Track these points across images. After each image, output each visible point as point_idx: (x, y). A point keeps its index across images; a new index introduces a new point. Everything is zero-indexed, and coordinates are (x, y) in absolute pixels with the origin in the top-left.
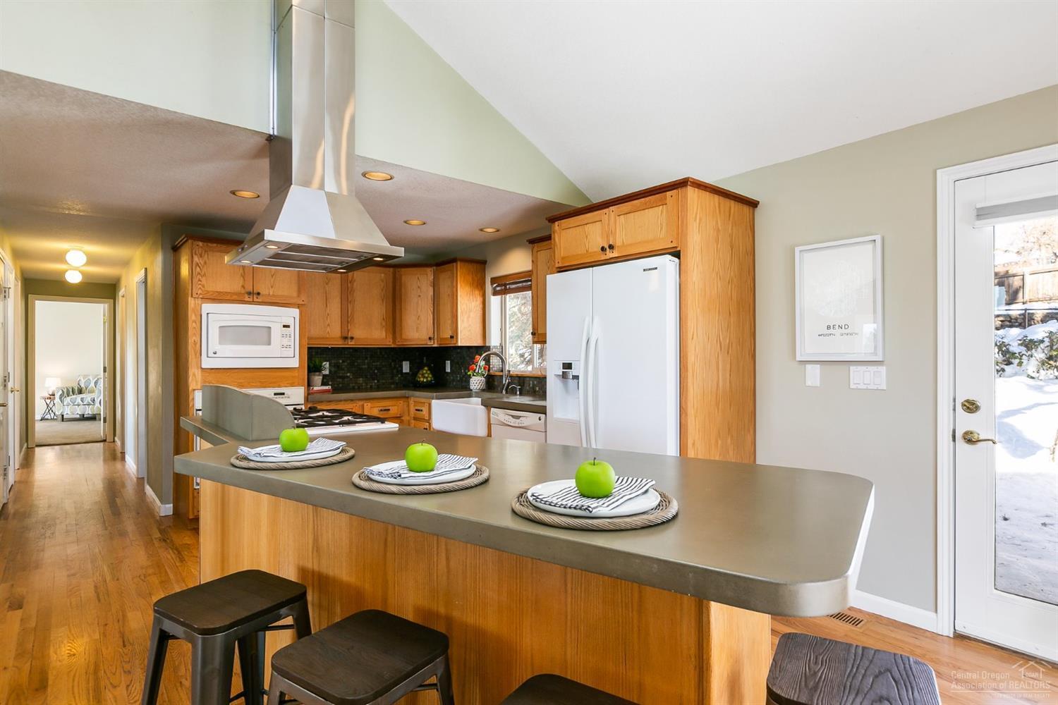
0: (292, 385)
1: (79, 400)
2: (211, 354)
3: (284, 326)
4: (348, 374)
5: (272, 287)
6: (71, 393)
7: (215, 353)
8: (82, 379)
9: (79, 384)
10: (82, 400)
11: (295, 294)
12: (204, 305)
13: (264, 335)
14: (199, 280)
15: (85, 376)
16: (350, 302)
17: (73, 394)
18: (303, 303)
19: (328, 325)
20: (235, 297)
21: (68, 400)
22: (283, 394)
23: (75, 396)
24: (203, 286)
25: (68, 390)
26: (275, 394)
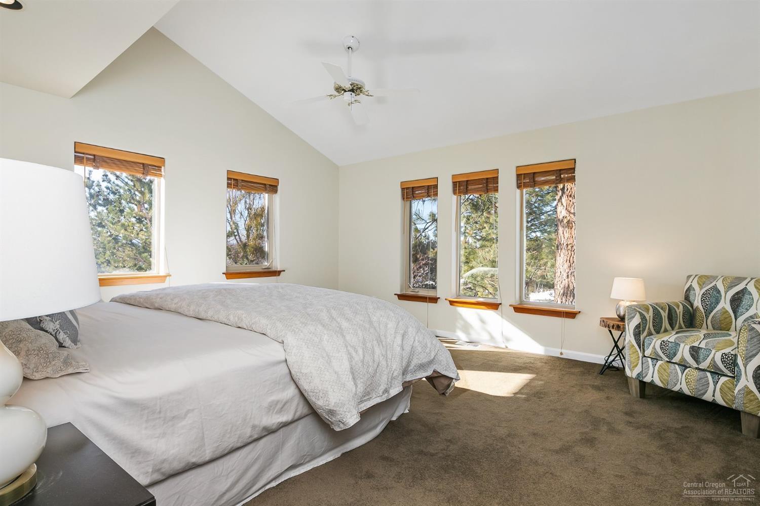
1: (684, 352)
6: (666, 323)
8: (695, 285)
9: (687, 298)
10: (695, 352)
15: (703, 279)
17: (672, 326)
21: (655, 343)
23: (672, 337)
25: (657, 316)
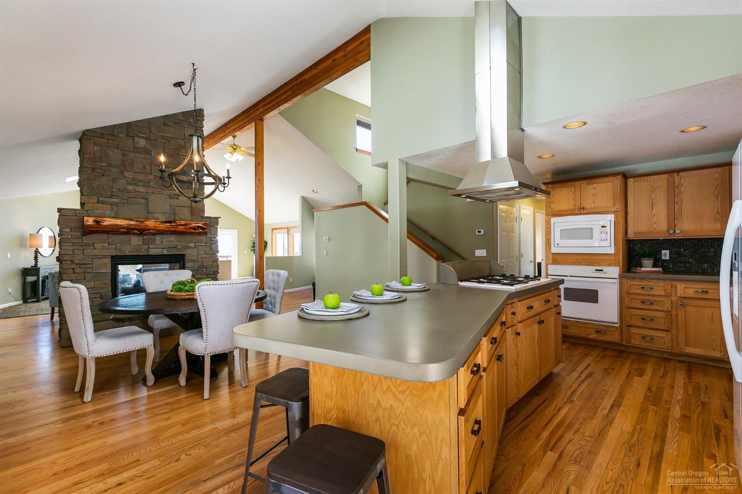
0: (610, 265)
2: (556, 245)
3: (602, 227)
4: (691, 260)
5: (593, 203)
7: (558, 245)
11: (611, 205)
12: (552, 219)
13: (588, 233)
14: (550, 206)
16: (677, 203)
18: (617, 210)
19: (655, 223)
20: (569, 212)
22: (602, 270)
24: (552, 209)
26: (596, 270)
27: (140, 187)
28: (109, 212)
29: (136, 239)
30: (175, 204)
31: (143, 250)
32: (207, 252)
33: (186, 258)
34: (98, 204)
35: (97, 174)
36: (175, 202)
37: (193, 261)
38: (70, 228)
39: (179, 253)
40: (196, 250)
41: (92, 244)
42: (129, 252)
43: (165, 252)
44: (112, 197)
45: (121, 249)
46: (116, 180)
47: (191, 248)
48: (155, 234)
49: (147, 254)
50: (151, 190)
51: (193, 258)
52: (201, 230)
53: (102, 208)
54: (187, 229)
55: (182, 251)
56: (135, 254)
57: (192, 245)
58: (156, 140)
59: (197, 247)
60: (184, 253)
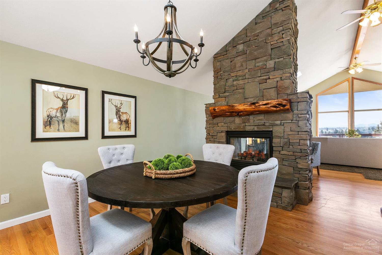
27: (240, 81)
28: (224, 102)
29: (238, 120)
30: (264, 87)
31: (242, 127)
32: (292, 129)
33: (274, 135)
34: (219, 99)
35: (219, 80)
36: (264, 86)
37: (280, 137)
38: (209, 115)
39: (266, 130)
40: (282, 127)
41: (217, 124)
42: (234, 129)
43: (256, 129)
44: (226, 92)
45: (230, 127)
46: (228, 80)
47: (277, 125)
48: (248, 115)
49: (245, 130)
50: (246, 81)
51: (279, 135)
52: (282, 108)
53: (221, 100)
54: (268, 108)
55: (270, 128)
56: (237, 130)
57: (278, 122)
58: (250, 41)
59: (283, 124)
60: (271, 129)
